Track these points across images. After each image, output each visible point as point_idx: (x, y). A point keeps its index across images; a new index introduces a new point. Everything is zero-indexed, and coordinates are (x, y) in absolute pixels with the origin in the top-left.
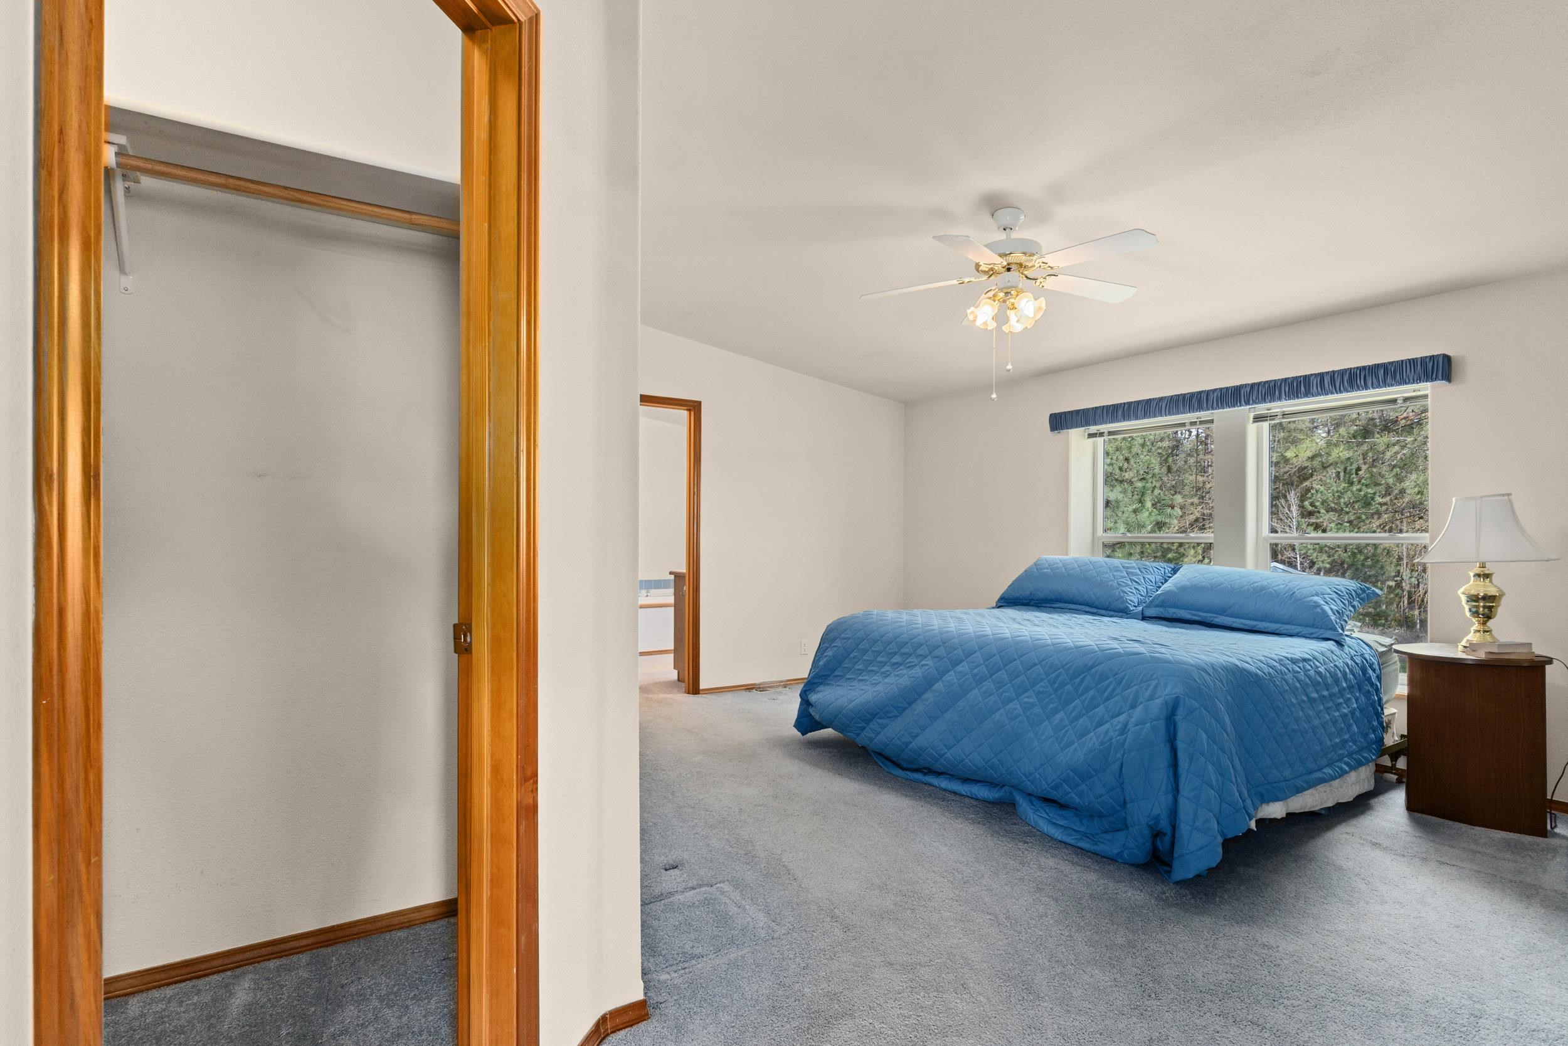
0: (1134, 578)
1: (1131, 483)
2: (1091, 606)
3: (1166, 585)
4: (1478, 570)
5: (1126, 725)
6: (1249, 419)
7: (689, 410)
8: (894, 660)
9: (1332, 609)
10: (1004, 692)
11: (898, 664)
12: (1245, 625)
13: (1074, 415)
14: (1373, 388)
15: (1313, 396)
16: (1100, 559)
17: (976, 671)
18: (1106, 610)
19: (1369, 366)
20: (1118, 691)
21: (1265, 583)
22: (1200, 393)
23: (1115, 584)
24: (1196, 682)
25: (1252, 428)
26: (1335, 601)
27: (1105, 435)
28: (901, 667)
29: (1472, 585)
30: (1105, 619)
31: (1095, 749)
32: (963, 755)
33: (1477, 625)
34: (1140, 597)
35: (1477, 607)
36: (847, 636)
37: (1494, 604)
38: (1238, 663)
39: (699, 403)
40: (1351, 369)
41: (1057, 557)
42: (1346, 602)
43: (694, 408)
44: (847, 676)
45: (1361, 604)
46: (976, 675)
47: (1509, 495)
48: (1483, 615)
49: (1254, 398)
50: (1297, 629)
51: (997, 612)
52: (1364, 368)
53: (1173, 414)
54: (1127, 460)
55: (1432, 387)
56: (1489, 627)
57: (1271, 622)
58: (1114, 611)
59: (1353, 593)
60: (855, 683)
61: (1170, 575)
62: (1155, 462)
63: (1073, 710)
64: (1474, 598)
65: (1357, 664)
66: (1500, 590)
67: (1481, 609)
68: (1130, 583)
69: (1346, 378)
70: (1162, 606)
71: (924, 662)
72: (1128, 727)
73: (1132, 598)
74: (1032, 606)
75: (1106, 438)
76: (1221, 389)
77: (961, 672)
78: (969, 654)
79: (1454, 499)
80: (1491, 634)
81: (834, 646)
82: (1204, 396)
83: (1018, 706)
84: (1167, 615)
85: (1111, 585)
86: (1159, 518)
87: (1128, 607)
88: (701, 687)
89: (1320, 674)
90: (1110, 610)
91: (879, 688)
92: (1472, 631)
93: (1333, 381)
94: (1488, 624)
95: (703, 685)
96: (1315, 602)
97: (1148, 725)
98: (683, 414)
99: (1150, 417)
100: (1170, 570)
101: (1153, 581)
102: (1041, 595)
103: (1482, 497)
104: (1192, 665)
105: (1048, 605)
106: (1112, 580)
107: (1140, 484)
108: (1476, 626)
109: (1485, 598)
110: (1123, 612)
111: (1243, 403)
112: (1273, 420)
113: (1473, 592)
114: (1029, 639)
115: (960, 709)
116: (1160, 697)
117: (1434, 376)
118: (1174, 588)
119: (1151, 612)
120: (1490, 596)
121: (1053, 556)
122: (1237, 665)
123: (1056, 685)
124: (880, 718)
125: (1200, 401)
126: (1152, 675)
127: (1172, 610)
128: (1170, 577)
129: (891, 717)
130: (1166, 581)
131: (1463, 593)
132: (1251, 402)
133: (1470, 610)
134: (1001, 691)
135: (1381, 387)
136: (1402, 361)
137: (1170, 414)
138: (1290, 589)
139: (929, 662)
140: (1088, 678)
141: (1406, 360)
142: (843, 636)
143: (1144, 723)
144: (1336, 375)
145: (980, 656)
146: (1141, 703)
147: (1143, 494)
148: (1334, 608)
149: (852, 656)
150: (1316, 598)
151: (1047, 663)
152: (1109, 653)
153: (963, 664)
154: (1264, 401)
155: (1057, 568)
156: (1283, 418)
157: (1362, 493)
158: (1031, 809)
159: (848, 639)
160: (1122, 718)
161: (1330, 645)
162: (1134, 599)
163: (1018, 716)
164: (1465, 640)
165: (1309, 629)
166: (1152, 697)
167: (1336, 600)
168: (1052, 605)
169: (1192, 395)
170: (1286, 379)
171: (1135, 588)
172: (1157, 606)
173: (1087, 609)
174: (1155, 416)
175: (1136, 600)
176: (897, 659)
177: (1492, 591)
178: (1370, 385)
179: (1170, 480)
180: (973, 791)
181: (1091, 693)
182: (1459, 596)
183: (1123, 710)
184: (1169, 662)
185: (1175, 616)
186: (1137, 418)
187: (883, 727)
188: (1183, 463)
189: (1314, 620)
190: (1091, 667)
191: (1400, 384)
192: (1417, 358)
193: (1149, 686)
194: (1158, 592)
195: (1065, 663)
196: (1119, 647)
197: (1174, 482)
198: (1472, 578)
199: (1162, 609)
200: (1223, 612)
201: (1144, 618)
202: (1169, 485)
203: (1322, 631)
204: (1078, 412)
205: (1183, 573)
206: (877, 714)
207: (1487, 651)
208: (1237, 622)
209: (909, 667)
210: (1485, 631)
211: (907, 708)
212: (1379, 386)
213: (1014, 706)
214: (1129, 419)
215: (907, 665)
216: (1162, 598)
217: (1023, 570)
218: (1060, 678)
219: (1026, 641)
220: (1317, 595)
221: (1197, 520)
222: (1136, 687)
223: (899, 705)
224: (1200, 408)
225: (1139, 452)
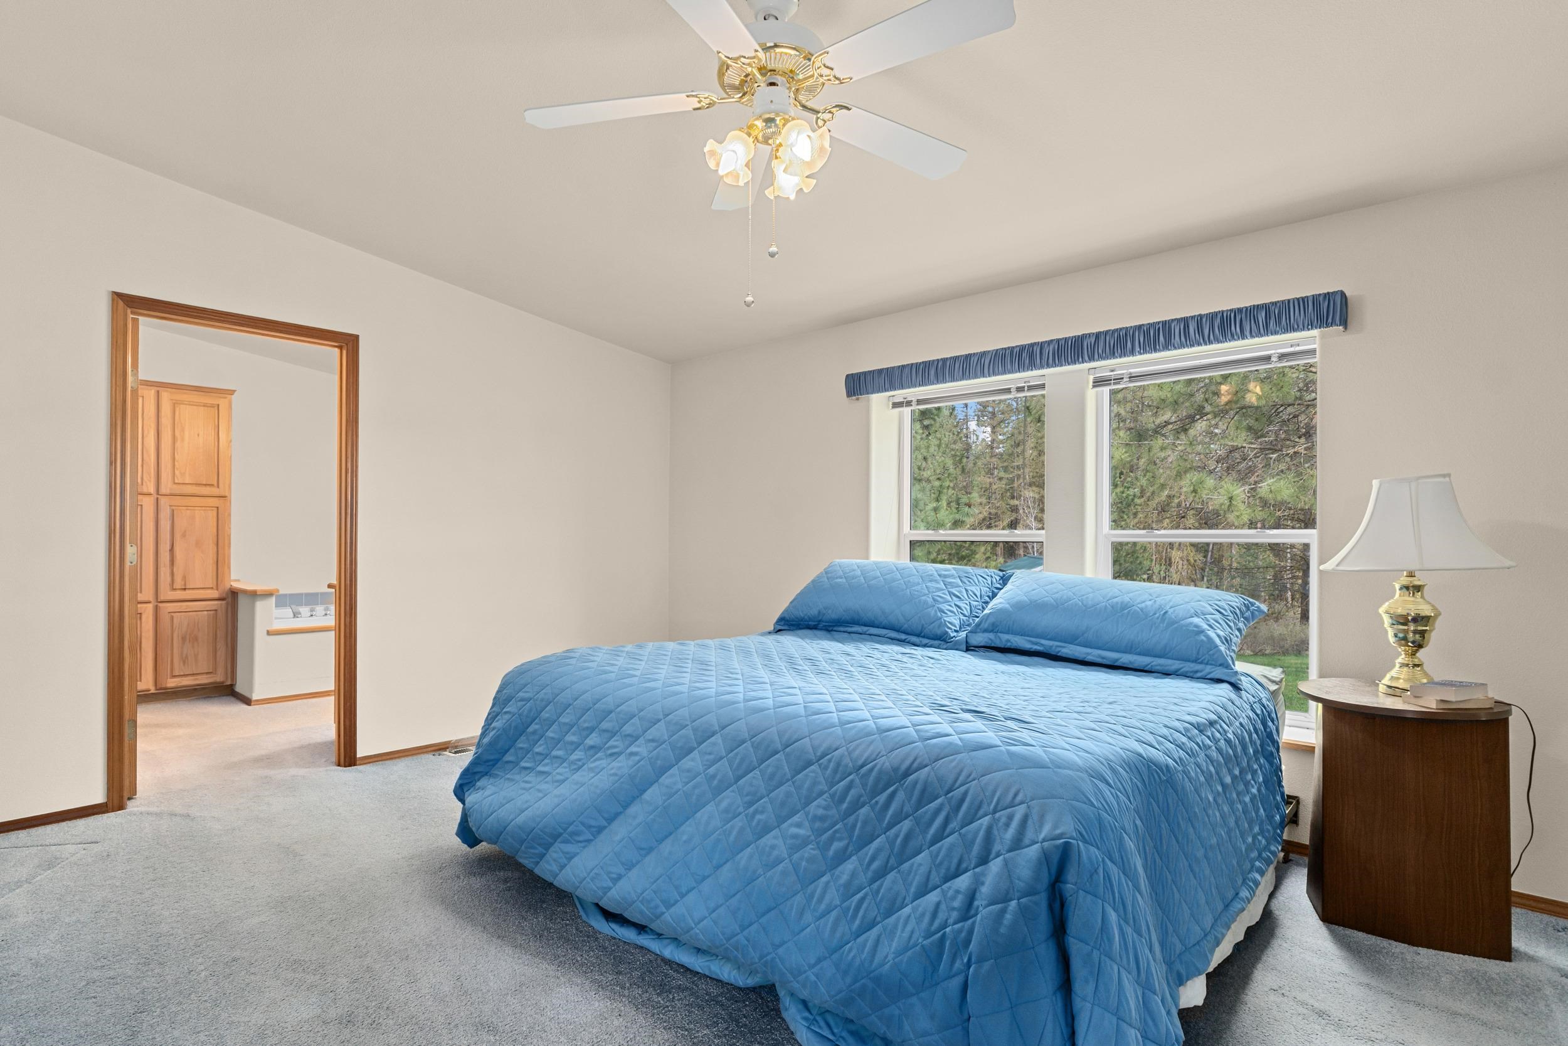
0: (954, 591)
1: (928, 481)
2: (898, 631)
3: (995, 601)
4: (1405, 580)
5: (971, 896)
6: (1088, 383)
7: (341, 348)
8: (589, 742)
9: (1219, 636)
10: (756, 812)
11: (595, 749)
12: (1103, 658)
13: (876, 375)
14: (1252, 336)
15: (1175, 348)
16: (905, 561)
17: (712, 770)
18: (918, 635)
19: (1247, 308)
20: (953, 825)
21: (1126, 599)
22: (1032, 345)
23: (930, 600)
24: (1093, 805)
25: (1091, 393)
26: (1219, 623)
27: (912, 403)
28: (599, 754)
29: (1397, 601)
30: (919, 652)
31: (915, 945)
32: (691, 921)
33: (1403, 656)
34: (962, 617)
35: (1406, 632)
36: (527, 695)
37: (1428, 628)
38: (1139, 748)
39: (357, 337)
40: (1223, 312)
41: (854, 561)
42: (1232, 624)
43: (348, 344)
44: (523, 764)
45: (1246, 625)
46: (713, 777)
47: (1449, 475)
48: (1413, 642)
49: (1100, 351)
50: (1174, 665)
51: (770, 641)
52: (1240, 310)
53: (999, 374)
54: (925, 459)
55: (1322, 337)
56: (1419, 659)
57: (1139, 654)
58: (928, 638)
59: (1238, 612)
60: (531, 777)
61: (999, 586)
62: (949, 463)
63: (873, 859)
64: (1402, 620)
65: (1257, 715)
66: (1434, 608)
67: (1411, 635)
68: (949, 598)
69: (1217, 322)
70: (992, 631)
71: (633, 749)
72: (976, 903)
73: (952, 620)
74: (821, 629)
75: (915, 407)
76: (1058, 341)
77: (689, 771)
78: (706, 735)
79: (1375, 483)
80: (1422, 669)
81: (506, 713)
82: (1037, 350)
83: (780, 842)
84: (998, 644)
85: (925, 602)
86: (957, 517)
87: (947, 632)
88: (359, 754)
89: (1228, 741)
90: (924, 637)
91: (563, 790)
92: (1398, 666)
93: (1200, 329)
94: (1418, 655)
95: (361, 753)
96: (1196, 626)
97: (1014, 903)
98: (332, 354)
99: (969, 378)
100: (998, 578)
101: (978, 594)
102: (833, 615)
103: (1419, 478)
104: (1080, 769)
105: (842, 629)
106: (925, 595)
107: (937, 483)
108: (1402, 659)
109: (1417, 619)
110: (940, 639)
111: (1087, 358)
112: (1119, 383)
113: (1400, 611)
114: (802, 712)
115: (685, 838)
116: (1034, 843)
117: (1330, 320)
118: (1007, 606)
119: (979, 639)
120: (1423, 618)
121: (850, 561)
122: (1140, 755)
123: (845, 806)
124: (566, 842)
125: (1031, 356)
126: (1016, 795)
127: (1004, 637)
128: (1000, 589)
129: (580, 842)
130: (994, 595)
131: (1387, 612)
132: (1096, 356)
133: (1396, 636)
134: (752, 809)
135: (1262, 336)
136: (1289, 301)
137: (994, 374)
138: (1160, 608)
139: (641, 748)
140: (901, 795)
141: (1294, 299)
142: (521, 694)
143: (1005, 899)
144: (1204, 320)
145: (720, 741)
146: (998, 855)
147: (940, 492)
148: (1221, 633)
149: (530, 729)
150: (1196, 620)
151: (830, 761)
152: (935, 745)
153: (692, 755)
154: (1113, 355)
155: (854, 577)
156: (1130, 381)
157: (1124, 495)
158: (805, 1019)
159: (529, 700)
160: (963, 882)
161: (1224, 690)
162: (955, 620)
163: (778, 861)
164: (1388, 676)
165: (1192, 665)
166: (1017, 844)
167: (1221, 621)
168: (846, 629)
169: (1022, 348)
170: (1140, 327)
171: (956, 605)
172: (985, 631)
173: (893, 634)
174: (976, 377)
175: (957, 622)
176: (593, 739)
177: (1426, 610)
178: (1248, 333)
179: (962, 481)
180: (713, 968)
181: (906, 825)
182: (1380, 615)
183: (964, 865)
184: (1038, 764)
185: (1009, 645)
186: (953, 380)
187: (570, 857)
188: (972, 465)
189: (1198, 653)
190: (907, 773)
191: (1286, 331)
192: (1307, 297)
193: (1010, 818)
194: (987, 611)
195: (860, 762)
196: (951, 731)
197: (965, 484)
198: (1398, 592)
199: (991, 636)
200: (1072, 639)
201: (969, 648)
202: (960, 486)
203: (1208, 668)
204: (880, 371)
205: (1017, 583)
206: (560, 835)
207: (1439, 699)
208: (1093, 654)
209: (612, 755)
210: (1415, 665)
211: (605, 827)
212: (1259, 335)
213: (775, 842)
214: (944, 381)
215: (610, 752)
216: (991, 620)
217: (809, 581)
218: (853, 792)
219: (796, 716)
220: (1197, 615)
221: (984, 519)
222: (987, 818)
223: (593, 823)
224: (1032, 365)
225: (935, 453)
